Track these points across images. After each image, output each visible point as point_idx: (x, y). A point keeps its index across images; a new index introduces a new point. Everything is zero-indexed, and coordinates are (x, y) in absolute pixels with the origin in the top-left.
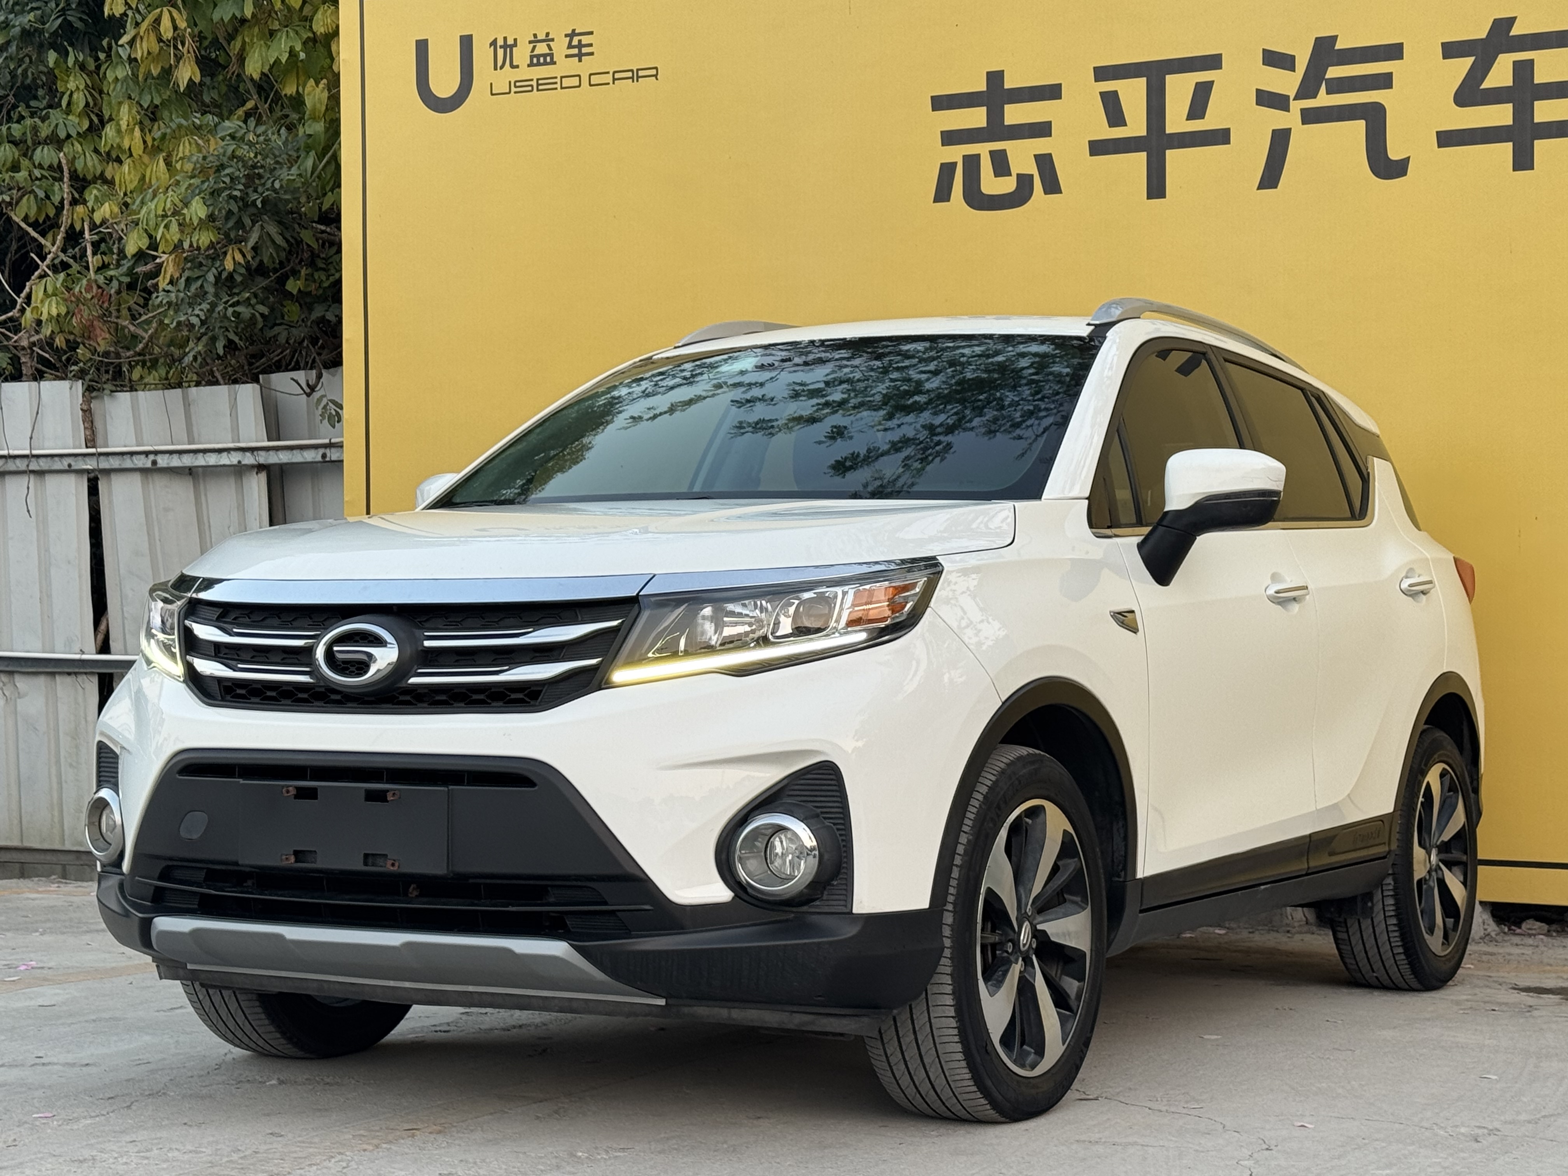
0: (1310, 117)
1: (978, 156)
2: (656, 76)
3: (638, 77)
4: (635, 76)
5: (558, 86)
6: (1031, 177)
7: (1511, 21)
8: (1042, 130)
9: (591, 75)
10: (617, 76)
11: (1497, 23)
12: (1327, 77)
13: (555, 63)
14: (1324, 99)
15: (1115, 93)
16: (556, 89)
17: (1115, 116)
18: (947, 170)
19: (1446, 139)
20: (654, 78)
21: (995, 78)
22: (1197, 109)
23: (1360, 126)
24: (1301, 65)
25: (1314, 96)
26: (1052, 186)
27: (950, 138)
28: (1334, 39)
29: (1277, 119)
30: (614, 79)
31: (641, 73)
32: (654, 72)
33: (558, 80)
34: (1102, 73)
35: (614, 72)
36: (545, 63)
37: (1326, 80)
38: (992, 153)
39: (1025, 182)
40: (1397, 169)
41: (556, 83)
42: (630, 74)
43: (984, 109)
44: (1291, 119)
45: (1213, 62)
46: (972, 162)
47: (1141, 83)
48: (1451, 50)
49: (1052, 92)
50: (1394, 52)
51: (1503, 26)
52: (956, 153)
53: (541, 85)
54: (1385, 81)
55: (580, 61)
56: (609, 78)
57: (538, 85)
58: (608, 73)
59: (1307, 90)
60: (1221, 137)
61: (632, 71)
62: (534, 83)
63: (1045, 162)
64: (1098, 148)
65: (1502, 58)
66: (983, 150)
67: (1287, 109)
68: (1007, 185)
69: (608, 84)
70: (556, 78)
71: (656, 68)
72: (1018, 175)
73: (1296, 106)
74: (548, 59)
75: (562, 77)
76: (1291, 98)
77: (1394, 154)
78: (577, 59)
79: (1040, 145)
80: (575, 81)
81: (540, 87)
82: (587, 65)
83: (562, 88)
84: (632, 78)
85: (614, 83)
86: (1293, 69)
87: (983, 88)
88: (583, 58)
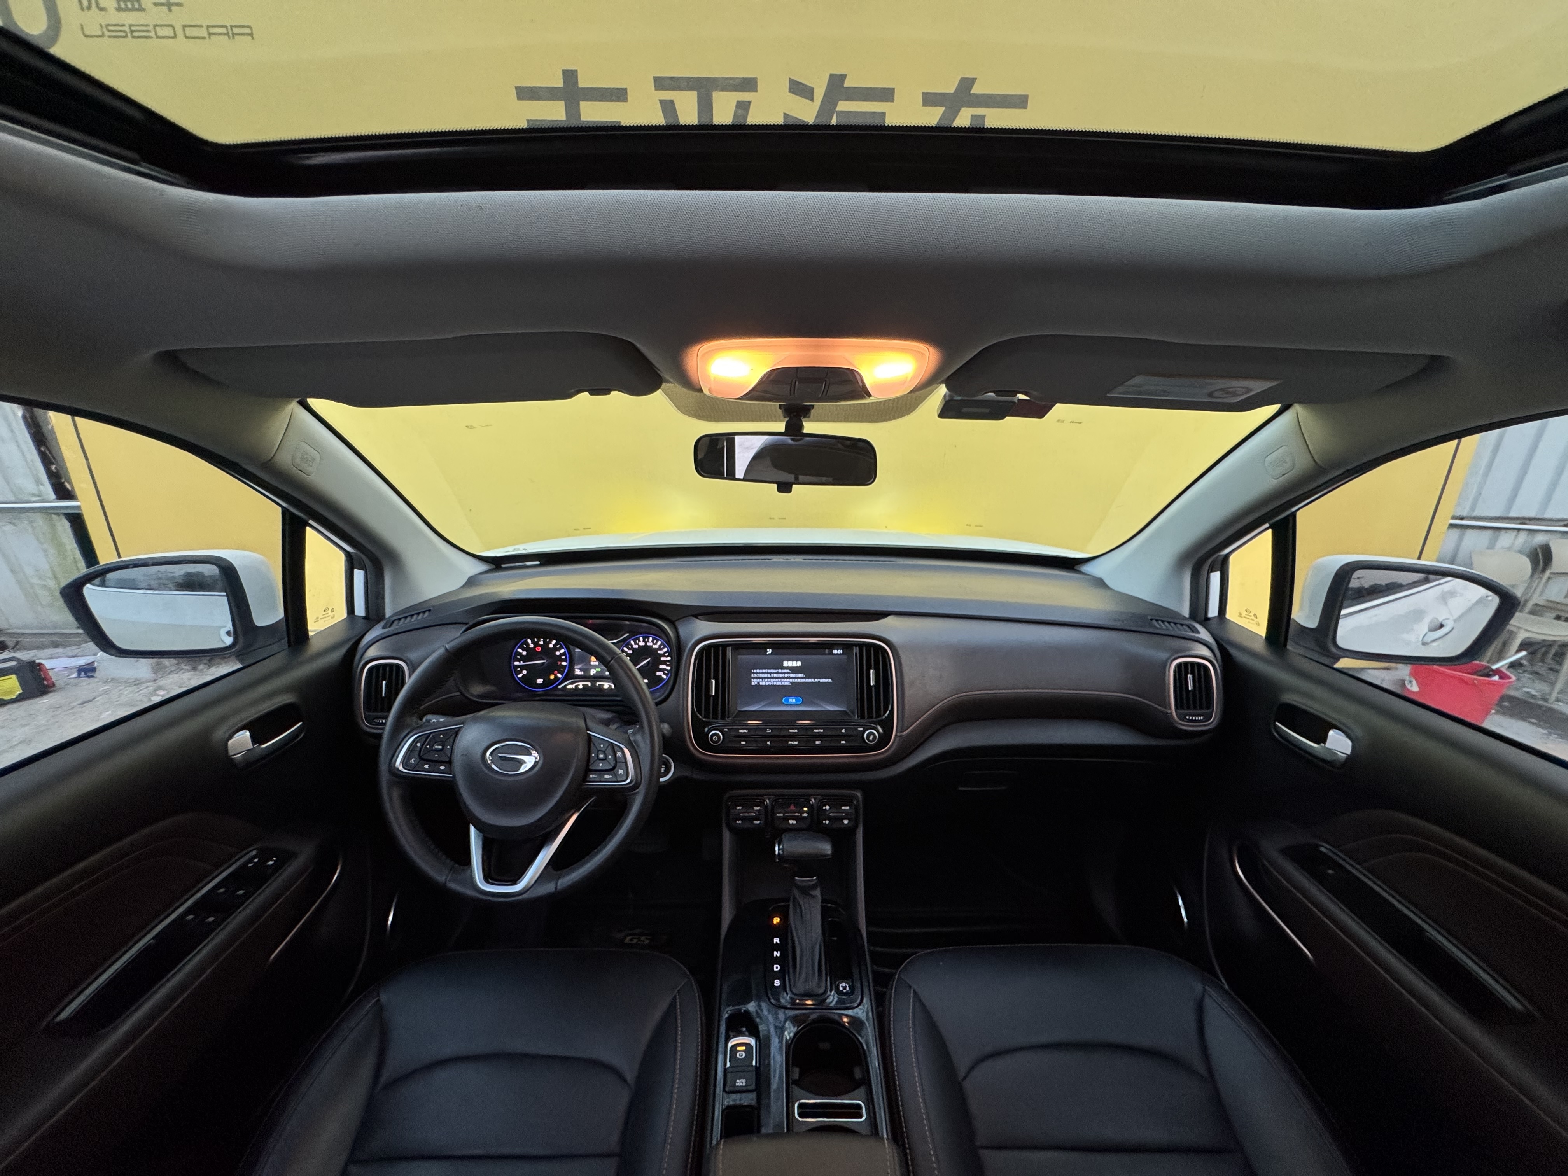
2: (251, 35)
3: (233, 34)
4: (230, 33)
5: (152, 34)
7: (973, 81)
9: (184, 26)
10: (212, 30)
11: (963, 80)
12: (838, 109)
13: (143, 10)
15: (672, 102)
16: (151, 37)
20: (250, 37)
21: (570, 76)
24: (819, 96)
28: (844, 77)
30: (210, 34)
31: (236, 30)
32: (247, 31)
33: (151, 28)
34: (661, 83)
35: (208, 27)
36: (134, 9)
37: (836, 112)
41: (150, 31)
42: (224, 30)
43: (562, 104)
45: (751, 85)
47: (692, 93)
48: (930, 99)
49: (620, 95)
50: (888, 95)
51: (967, 83)
53: (134, 32)
54: (880, 119)
55: (170, 10)
56: (203, 32)
57: (132, 31)
58: (201, 26)
61: (226, 27)
62: (127, 29)
65: (964, 107)
69: (204, 38)
70: (148, 25)
71: (249, 27)
74: (137, 5)
75: (155, 26)
78: (166, 7)
80: (168, 32)
81: (134, 34)
83: (158, 37)
84: (227, 34)
85: (210, 38)
86: (812, 99)
87: (561, 84)
88: (173, 8)
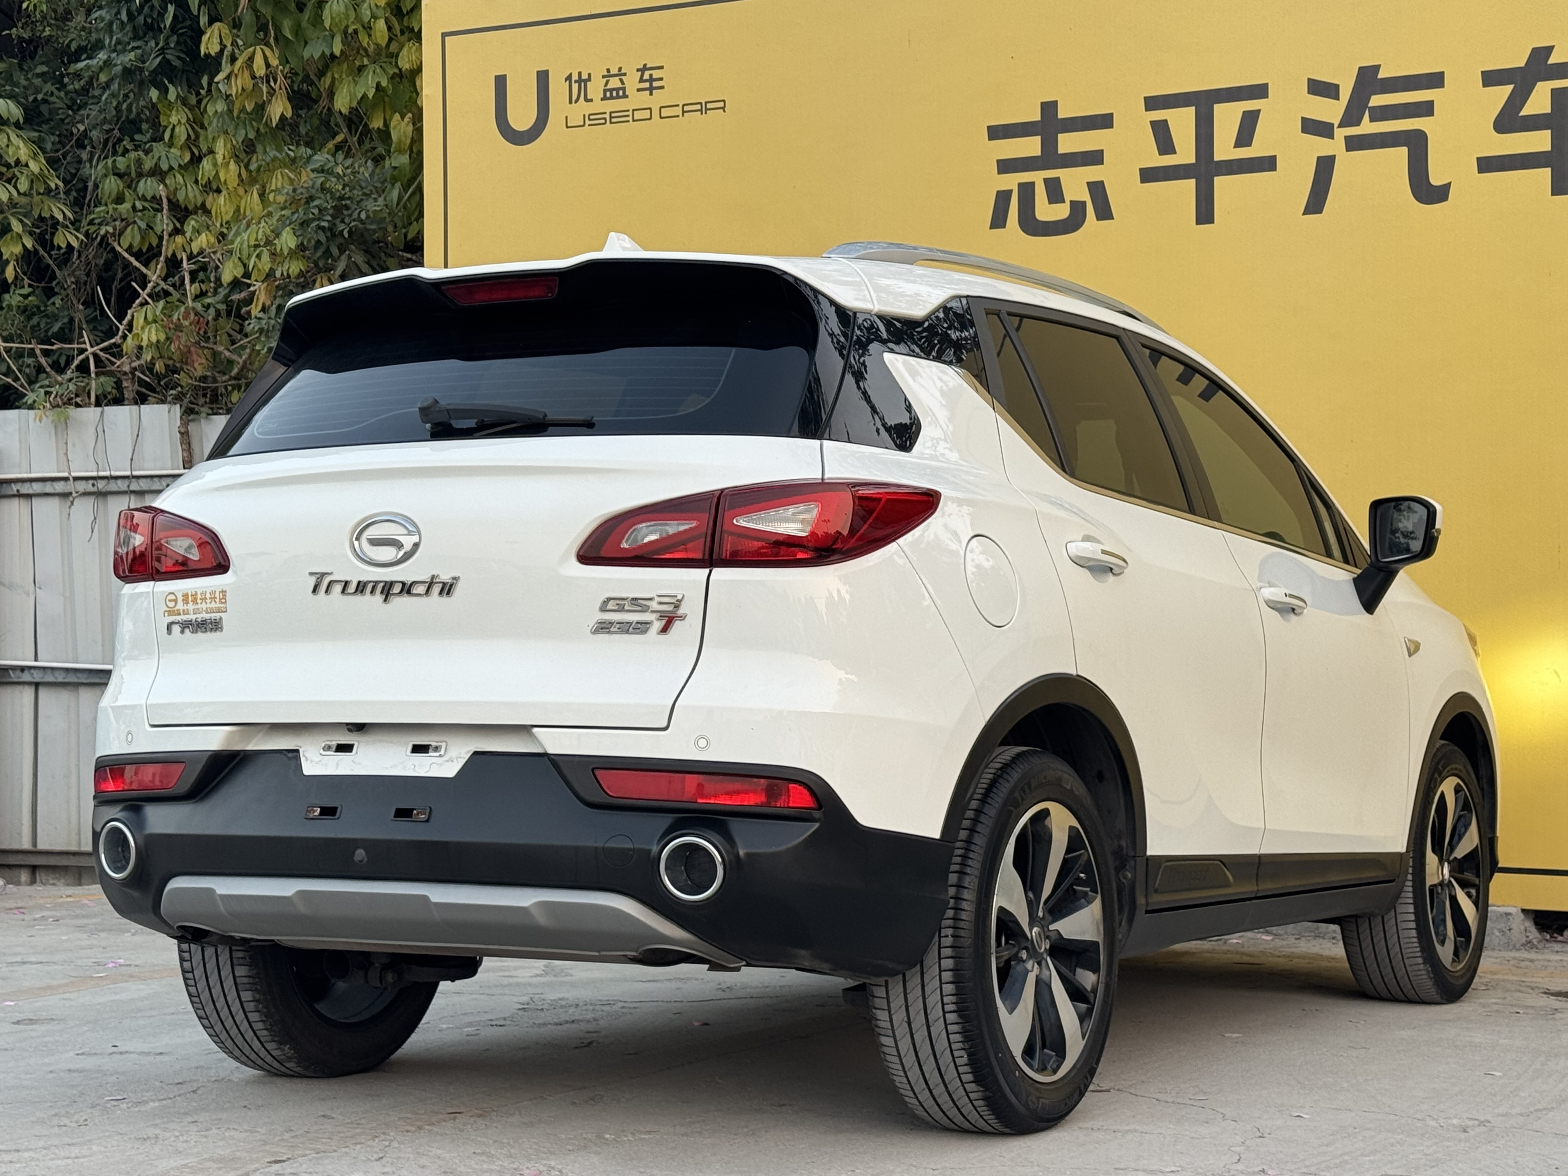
0: (1354, 144)
1: (1032, 185)
2: (723, 108)
3: (706, 109)
4: (704, 108)
5: (630, 119)
6: (1084, 203)
7: (1549, 50)
8: (1095, 158)
9: (661, 107)
10: (686, 108)
11: (1535, 52)
12: (1370, 105)
13: (627, 97)
14: (1367, 127)
15: (1165, 122)
16: (628, 121)
17: (1165, 144)
18: (1003, 197)
19: (1487, 165)
20: (721, 111)
21: (1049, 108)
22: (1245, 137)
23: (1401, 153)
24: (1345, 93)
25: (1358, 124)
26: (1104, 212)
27: (1006, 166)
28: (1377, 68)
29: (1322, 146)
30: (684, 112)
31: (709, 106)
32: (721, 104)
33: (630, 113)
34: (1152, 103)
35: (684, 105)
36: (618, 97)
37: (1370, 108)
38: (1046, 181)
39: (1078, 209)
40: (1440, 194)
41: (628, 116)
42: (698, 107)
43: (1038, 139)
44: (1335, 146)
45: (1260, 91)
46: (1027, 190)
47: (1189, 113)
48: (1490, 78)
49: (1105, 121)
50: (1435, 80)
51: (1541, 54)
52: (1012, 181)
53: (613, 118)
54: (1426, 109)
55: (651, 94)
56: (678, 111)
57: (611, 117)
58: (678, 105)
59: (1351, 118)
60: (1268, 164)
61: (701, 103)
62: (607, 116)
63: (1097, 189)
64: (1149, 175)
65: (1539, 84)
66: (1038, 177)
67: (1331, 136)
68: (1061, 212)
69: (678, 116)
70: (628, 111)
71: (724, 101)
72: (1071, 202)
73: (1341, 134)
74: (621, 93)
75: (634, 110)
76: (1336, 126)
77: (1436, 180)
78: (648, 92)
79: (1092, 173)
80: (647, 114)
81: (613, 120)
82: (659, 98)
83: (634, 120)
84: (701, 110)
85: (683, 115)
86: (1337, 98)
87: (1038, 118)
88: (654, 91)
